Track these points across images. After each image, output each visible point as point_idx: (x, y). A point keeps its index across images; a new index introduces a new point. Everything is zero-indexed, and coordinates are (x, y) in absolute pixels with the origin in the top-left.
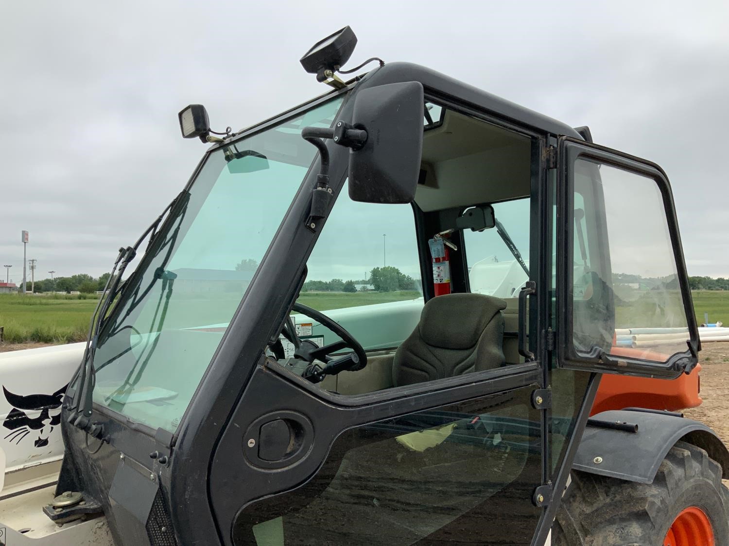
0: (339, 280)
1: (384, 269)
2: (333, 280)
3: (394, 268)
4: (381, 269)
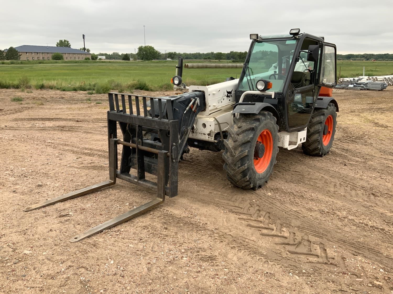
0: (117, 53)
1: (145, 47)
2: (114, 53)
3: (151, 46)
4: (144, 47)
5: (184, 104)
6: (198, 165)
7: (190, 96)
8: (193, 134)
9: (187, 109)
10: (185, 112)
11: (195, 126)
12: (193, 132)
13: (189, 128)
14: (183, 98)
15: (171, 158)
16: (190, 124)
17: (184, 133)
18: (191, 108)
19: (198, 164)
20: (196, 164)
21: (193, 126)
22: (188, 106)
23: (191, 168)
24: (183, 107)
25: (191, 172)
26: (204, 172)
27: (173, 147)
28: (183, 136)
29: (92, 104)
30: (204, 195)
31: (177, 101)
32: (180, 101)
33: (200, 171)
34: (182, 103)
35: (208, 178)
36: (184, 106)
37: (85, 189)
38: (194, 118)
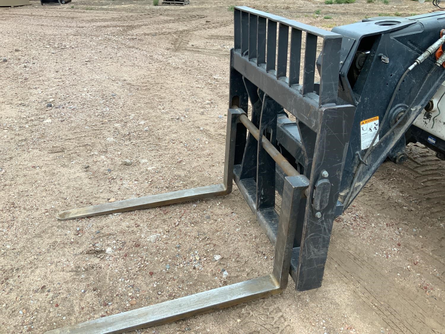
5: (414, 44)
6: (430, 178)
7: (440, 21)
8: (427, 121)
9: (421, 58)
10: (411, 68)
11: (435, 102)
12: (428, 116)
13: (413, 109)
14: (417, 26)
15: (311, 207)
16: (421, 98)
17: (396, 122)
18: (434, 57)
19: (432, 174)
20: (427, 175)
21: (432, 102)
22: (424, 50)
23: (411, 184)
24: (409, 53)
25: (406, 195)
26: (438, 203)
27: (320, 182)
28: (390, 128)
29: (319, 19)
30: (403, 289)
31: (392, 37)
32: (403, 35)
33: (428, 199)
34: (409, 43)
35: (439, 227)
36: (413, 49)
37: (172, 196)
38: (437, 82)
